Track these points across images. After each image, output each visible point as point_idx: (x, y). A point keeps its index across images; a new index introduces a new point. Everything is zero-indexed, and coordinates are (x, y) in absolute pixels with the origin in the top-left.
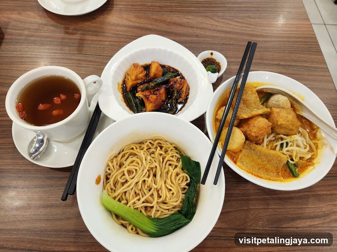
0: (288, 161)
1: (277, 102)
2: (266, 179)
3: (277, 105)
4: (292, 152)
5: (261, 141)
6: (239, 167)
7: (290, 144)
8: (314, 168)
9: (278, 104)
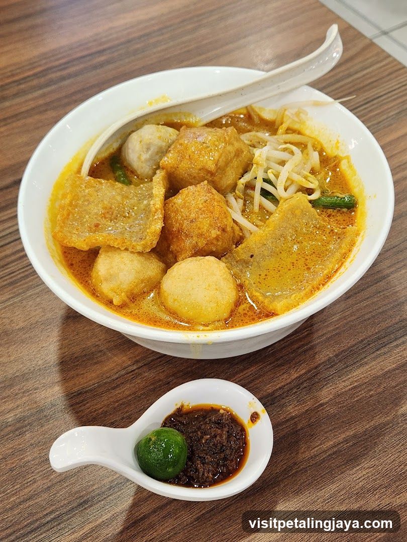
0: (310, 201)
1: (148, 149)
2: (341, 263)
3: (157, 153)
4: (292, 182)
5: (237, 228)
6: (288, 308)
7: (272, 177)
8: (348, 157)
9: (156, 150)
